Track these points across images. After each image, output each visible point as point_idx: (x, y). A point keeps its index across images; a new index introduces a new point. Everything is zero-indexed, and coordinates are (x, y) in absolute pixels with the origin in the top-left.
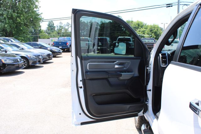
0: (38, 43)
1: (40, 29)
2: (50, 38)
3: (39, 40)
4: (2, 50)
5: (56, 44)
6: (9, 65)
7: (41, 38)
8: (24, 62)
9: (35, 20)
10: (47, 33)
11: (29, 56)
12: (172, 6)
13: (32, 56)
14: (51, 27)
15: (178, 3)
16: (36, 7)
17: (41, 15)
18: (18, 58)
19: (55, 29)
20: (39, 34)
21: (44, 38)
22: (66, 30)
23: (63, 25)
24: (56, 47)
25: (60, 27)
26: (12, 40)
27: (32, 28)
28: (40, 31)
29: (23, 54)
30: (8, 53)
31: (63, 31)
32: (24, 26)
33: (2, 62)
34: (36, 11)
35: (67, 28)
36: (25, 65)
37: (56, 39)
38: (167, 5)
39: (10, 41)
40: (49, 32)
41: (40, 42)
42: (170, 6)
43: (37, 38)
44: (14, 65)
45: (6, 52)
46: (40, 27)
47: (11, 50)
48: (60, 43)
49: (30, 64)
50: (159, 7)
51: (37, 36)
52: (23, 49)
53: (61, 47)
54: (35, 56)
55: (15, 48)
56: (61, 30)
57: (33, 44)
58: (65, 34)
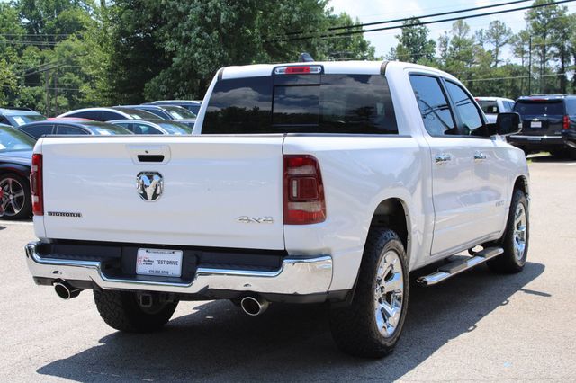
14: (414, 46)
19: (435, 55)
22: (488, 58)
23: (468, 37)
25: (458, 43)
35: (489, 47)
58: (481, 78)
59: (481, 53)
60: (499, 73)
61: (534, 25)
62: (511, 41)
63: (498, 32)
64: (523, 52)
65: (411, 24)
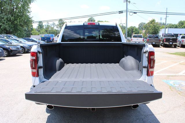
0: (30, 38)
1: (32, 28)
2: (40, 35)
3: (31, 36)
4: (9, 42)
5: (43, 39)
6: (14, 50)
7: (33, 35)
8: (22, 49)
9: (28, 22)
10: (37, 30)
11: (25, 46)
12: (122, 13)
13: (27, 46)
14: (41, 26)
15: (126, 10)
16: (29, 12)
17: (32, 18)
18: (19, 47)
19: (44, 28)
20: (31, 32)
21: (35, 35)
22: (52, 28)
23: (49, 25)
24: (43, 41)
25: (48, 26)
26: (12, 36)
27: (26, 27)
28: (32, 29)
29: (22, 45)
30: (12, 44)
31: (50, 29)
32: (20, 26)
33: (10, 49)
34: (28, 15)
35: (52, 26)
36: (23, 51)
37: (43, 36)
38: (119, 12)
39: (11, 37)
40: (39, 30)
41: (32, 37)
42: (120, 13)
43: (30, 35)
44: (17, 51)
45: (11, 44)
46: (32, 26)
47: (14, 43)
48: (46, 38)
49: (26, 50)
50: (114, 13)
51: (30, 33)
52: (21, 42)
53: (46, 41)
54: (29, 46)
55: (17, 42)
56: (48, 28)
57: (27, 39)
58: (51, 31)
59: (51, 27)
60: (54, 30)
61: (59, 23)
62: (56, 26)
63: (54, 24)
64: (58, 27)
65: (40, 22)
